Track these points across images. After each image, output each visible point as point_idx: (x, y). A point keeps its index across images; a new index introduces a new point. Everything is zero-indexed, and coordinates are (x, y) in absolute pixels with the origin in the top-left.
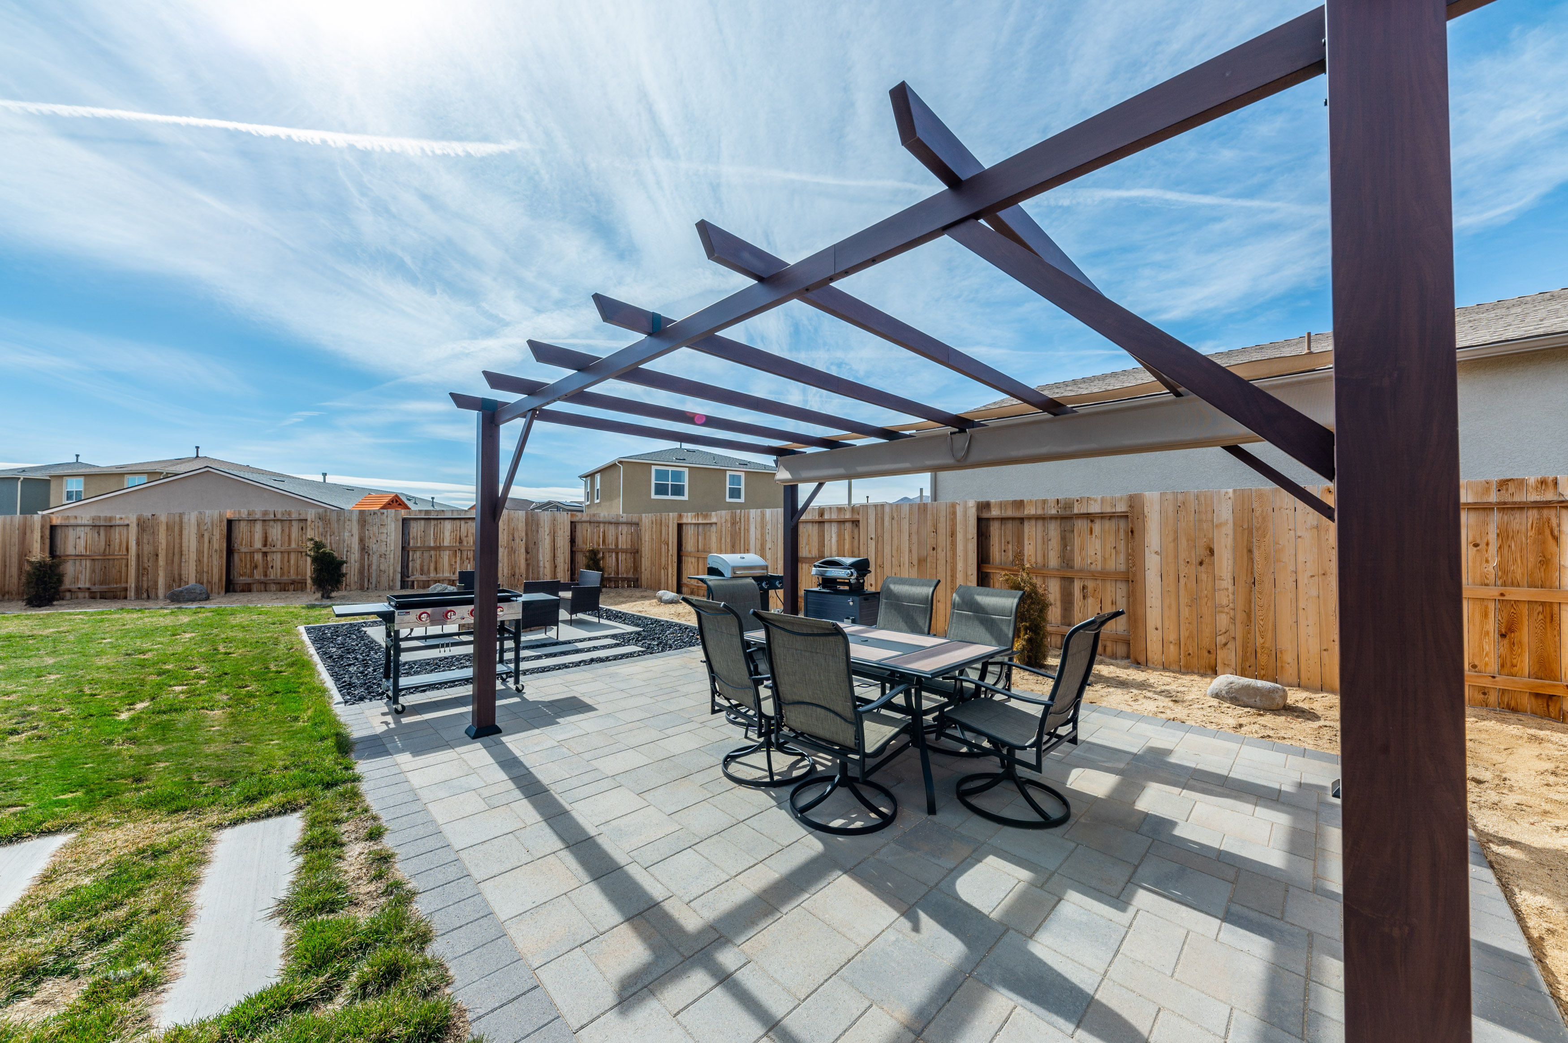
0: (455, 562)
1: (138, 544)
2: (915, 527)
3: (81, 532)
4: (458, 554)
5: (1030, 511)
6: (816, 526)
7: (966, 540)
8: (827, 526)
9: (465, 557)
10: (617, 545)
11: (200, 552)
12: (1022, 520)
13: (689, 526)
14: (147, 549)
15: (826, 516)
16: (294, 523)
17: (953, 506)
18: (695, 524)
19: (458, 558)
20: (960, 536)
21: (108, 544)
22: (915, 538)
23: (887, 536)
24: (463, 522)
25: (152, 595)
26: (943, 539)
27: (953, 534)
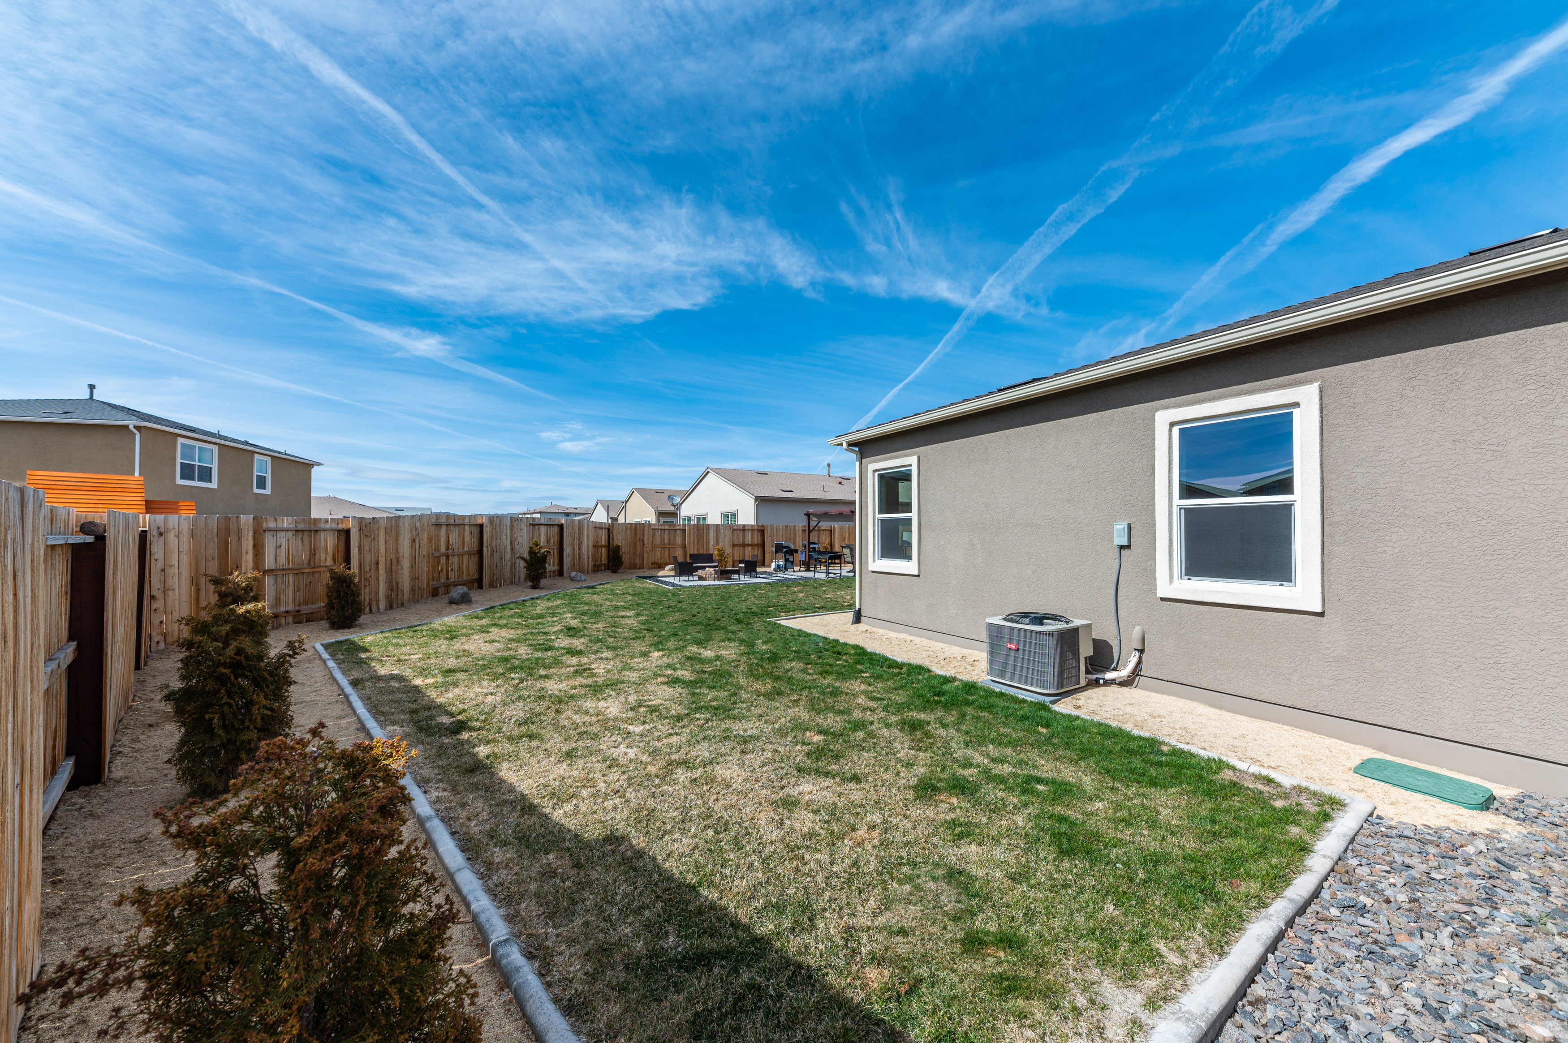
1: (360, 552)
2: (784, 532)
3: (283, 538)
6: (745, 531)
11: (413, 559)
14: (369, 558)
15: (748, 528)
16: (467, 528)
17: (795, 526)
18: (662, 530)
21: (313, 553)
22: (784, 535)
25: (374, 608)
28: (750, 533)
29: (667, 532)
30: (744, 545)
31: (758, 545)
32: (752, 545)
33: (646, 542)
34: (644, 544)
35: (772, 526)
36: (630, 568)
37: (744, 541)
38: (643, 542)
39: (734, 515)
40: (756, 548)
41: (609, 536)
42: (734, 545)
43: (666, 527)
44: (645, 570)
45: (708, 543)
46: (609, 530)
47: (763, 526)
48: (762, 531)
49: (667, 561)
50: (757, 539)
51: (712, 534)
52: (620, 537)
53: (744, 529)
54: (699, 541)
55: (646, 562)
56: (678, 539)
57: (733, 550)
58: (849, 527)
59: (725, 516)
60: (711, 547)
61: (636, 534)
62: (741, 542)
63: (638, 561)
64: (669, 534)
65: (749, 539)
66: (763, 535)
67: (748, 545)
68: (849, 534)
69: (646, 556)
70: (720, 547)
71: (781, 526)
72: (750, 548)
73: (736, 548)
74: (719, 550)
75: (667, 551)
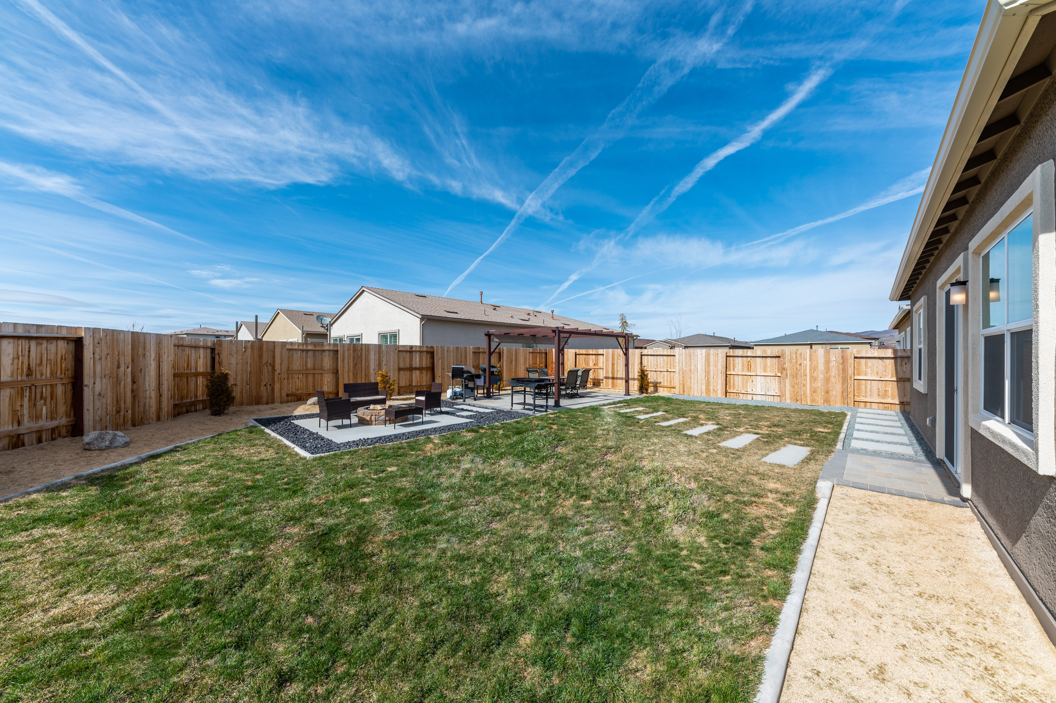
0: (22, 406)
2: (455, 354)
4: (27, 393)
5: (481, 350)
6: (408, 353)
7: (470, 359)
8: (414, 353)
9: (38, 396)
10: (196, 369)
12: (479, 353)
13: (294, 352)
15: (414, 349)
17: (466, 348)
18: (303, 350)
19: (26, 399)
20: (468, 358)
22: (455, 358)
23: (446, 358)
24: (33, 344)
26: (463, 358)
27: (466, 357)
28: (418, 355)
29: (310, 354)
30: (411, 369)
31: (427, 369)
32: (420, 369)
33: (277, 367)
34: (274, 370)
35: (442, 348)
36: (250, 404)
37: (411, 364)
38: (273, 367)
39: (394, 336)
40: (424, 372)
41: (213, 359)
42: (400, 369)
43: (310, 347)
44: (276, 405)
45: (368, 366)
46: (213, 350)
47: (432, 347)
48: (431, 354)
49: (311, 391)
50: (426, 362)
51: (373, 357)
52: (233, 361)
53: (411, 350)
54: (355, 365)
55: (277, 394)
56: (327, 362)
57: (399, 374)
58: (516, 349)
59: (383, 336)
60: (372, 372)
61: (261, 356)
62: (408, 365)
63: (264, 392)
64: (314, 356)
65: (416, 362)
66: (433, 357)
67: (416, 369)
68: (516, 356)
69: (277, 386)
70: (383, 372)
71: (452, 347)
72: (418, 372)
73: (402, 372)
74: (383, 376)
75: (310, 378)
